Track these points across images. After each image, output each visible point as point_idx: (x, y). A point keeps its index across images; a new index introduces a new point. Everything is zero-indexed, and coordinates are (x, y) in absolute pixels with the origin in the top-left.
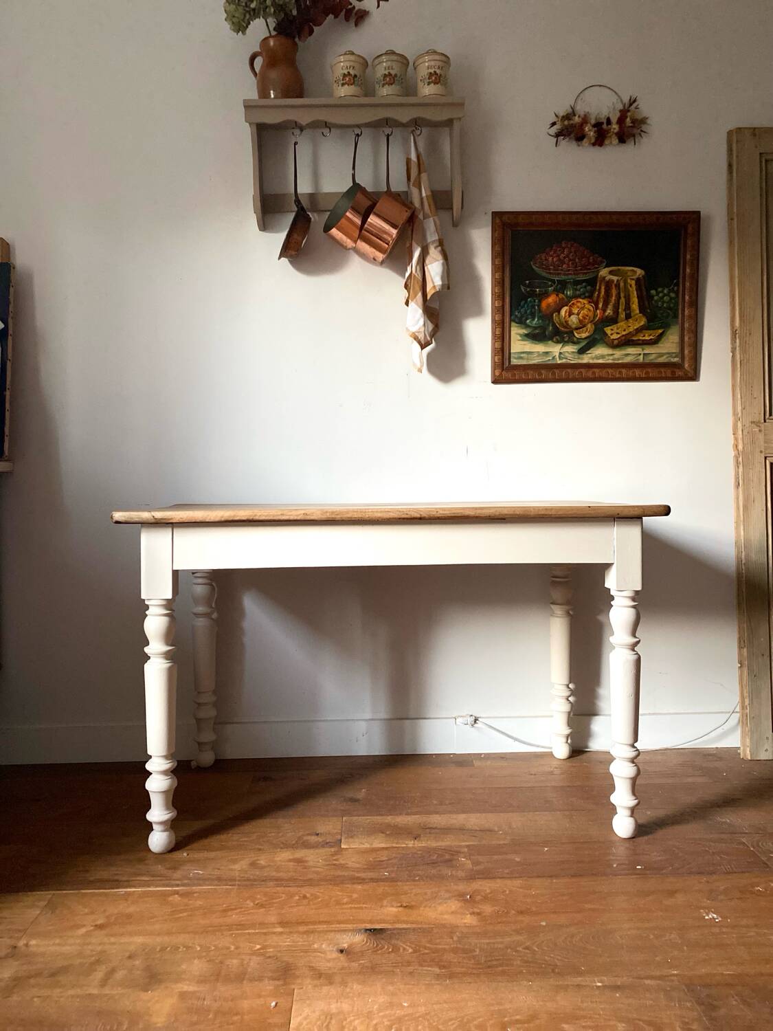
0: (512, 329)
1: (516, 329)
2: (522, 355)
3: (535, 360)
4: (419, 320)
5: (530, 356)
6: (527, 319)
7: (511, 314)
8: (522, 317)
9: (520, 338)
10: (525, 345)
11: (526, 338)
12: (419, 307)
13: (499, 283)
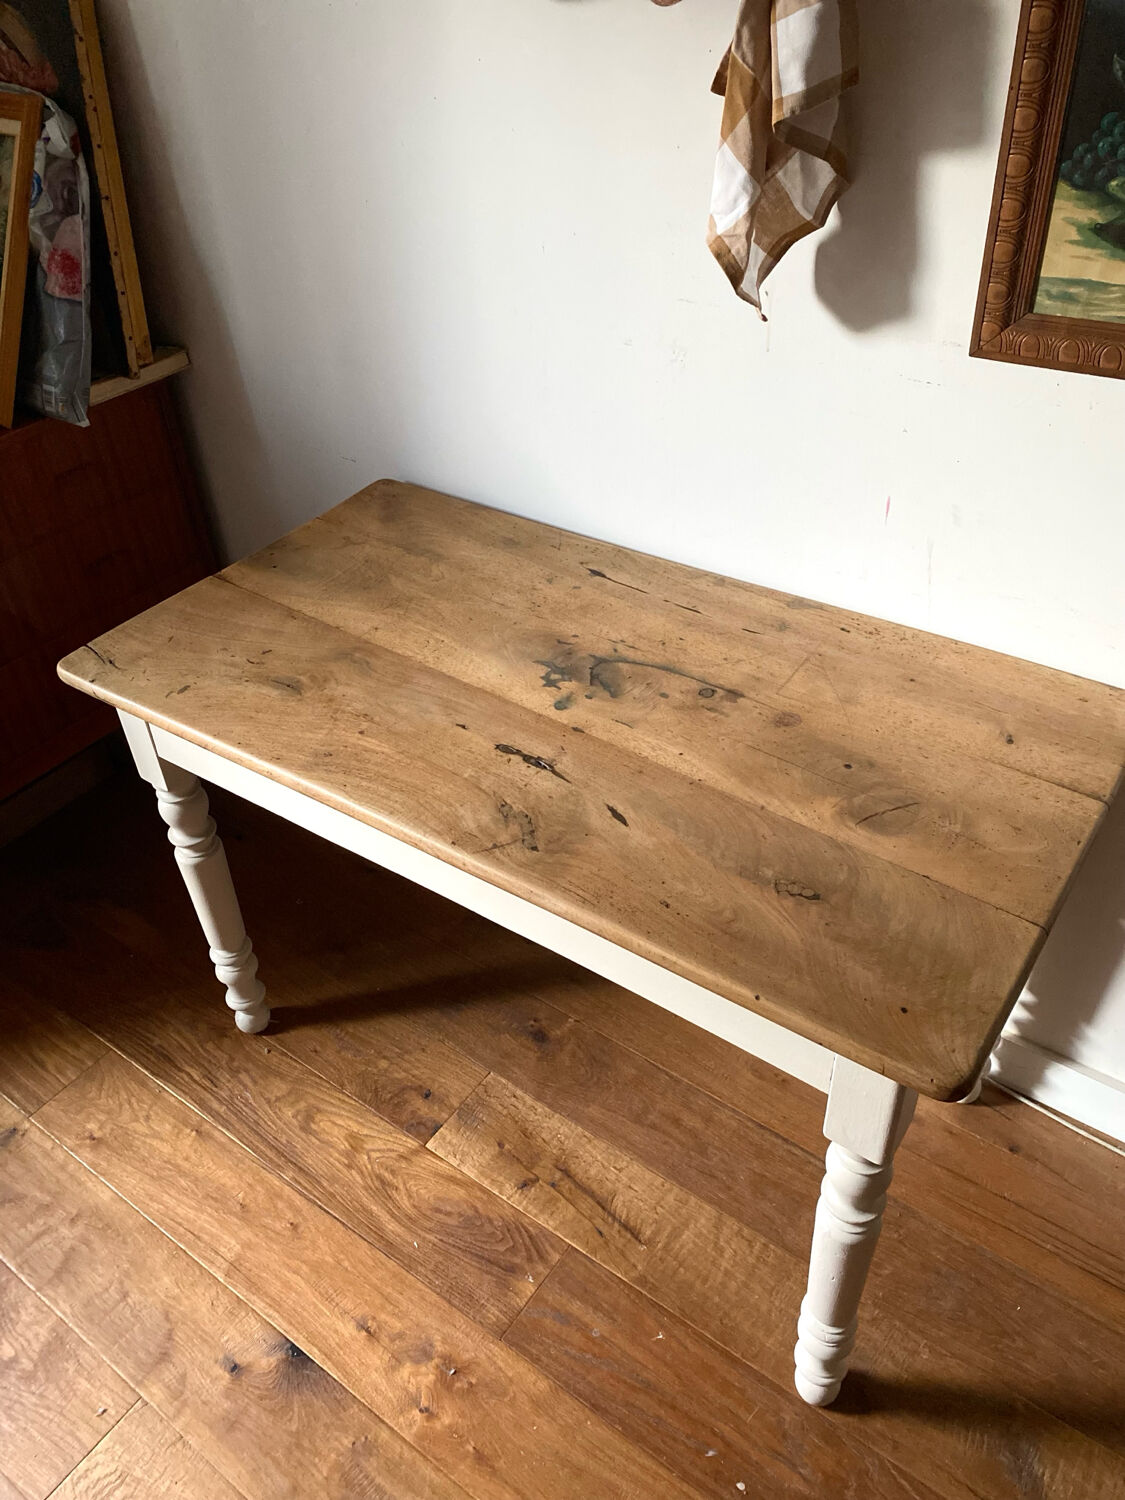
0: (1057, 203)
1: (1069, 205)
2: (1073, 290)
3: (1113, 309)
4: (736, 201)
5: (1097, 295)
6: (1113, 176)
7: (1064, 153)
8: (1098, 164)
9: (1075, 236)
10: (1087, 258)
11: (1094, 238)
12: (739, 157)
13: (1037, 48)
